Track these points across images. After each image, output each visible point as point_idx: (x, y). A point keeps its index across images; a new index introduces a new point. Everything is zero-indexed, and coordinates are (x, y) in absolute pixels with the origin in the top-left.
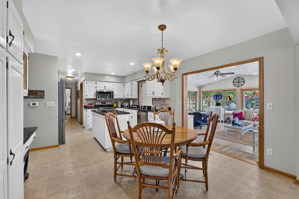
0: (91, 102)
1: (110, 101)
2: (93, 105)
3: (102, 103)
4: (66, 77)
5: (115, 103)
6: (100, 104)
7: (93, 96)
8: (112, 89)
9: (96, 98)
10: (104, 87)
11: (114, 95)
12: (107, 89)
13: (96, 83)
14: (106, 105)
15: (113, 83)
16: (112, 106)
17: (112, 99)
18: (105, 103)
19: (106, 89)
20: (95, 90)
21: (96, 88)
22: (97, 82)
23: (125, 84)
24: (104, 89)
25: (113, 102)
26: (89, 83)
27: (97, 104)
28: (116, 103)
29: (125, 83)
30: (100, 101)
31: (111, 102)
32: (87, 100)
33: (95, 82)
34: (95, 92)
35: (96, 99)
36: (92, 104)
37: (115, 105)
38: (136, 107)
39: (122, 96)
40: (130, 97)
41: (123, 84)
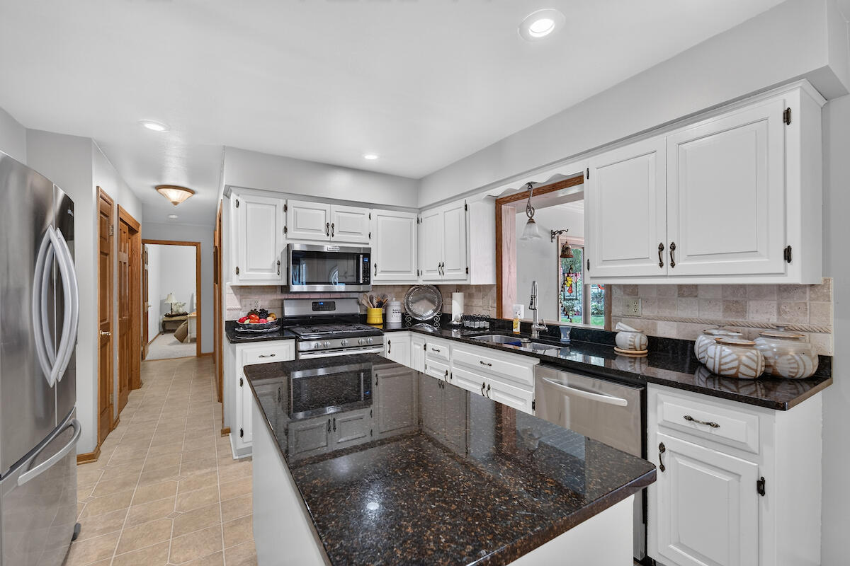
0: (262, 302)
1: (352, 295)
2: (270, 319)
3: (316, 306)
4: (158, 188)
5: (375, 304)
6: (307, 310)
7: (272, 271)
8: (364, 238)
9: (283, 283)
10: (323, 227)
11: (373, 270)
12: (337, 237)
13: (286, 208)
14: (331, 316)
15: (367, 211)
16: (363, 319)
17: (362, 288)
18: (330, 305)
19: (332, 239)
20: (282, 242)
21: (285, 230)
22: (291, 204)
23: (424, 215)
24: (323, 236)
25: (364, 302)
26: (249, 206)
27: (290, 311)
28: (380, 305)
29: (421, 210)
30: (307, 296)
31: (358, 303)
32: (243, 290)
33: (282, 202)
34: (279, 254)
35: (285, 289)
36: (264, 314)
37: (376, 316)
38: (487, 325)
39: (409, 272)
40: (452, 277)
41: (414, 216)
